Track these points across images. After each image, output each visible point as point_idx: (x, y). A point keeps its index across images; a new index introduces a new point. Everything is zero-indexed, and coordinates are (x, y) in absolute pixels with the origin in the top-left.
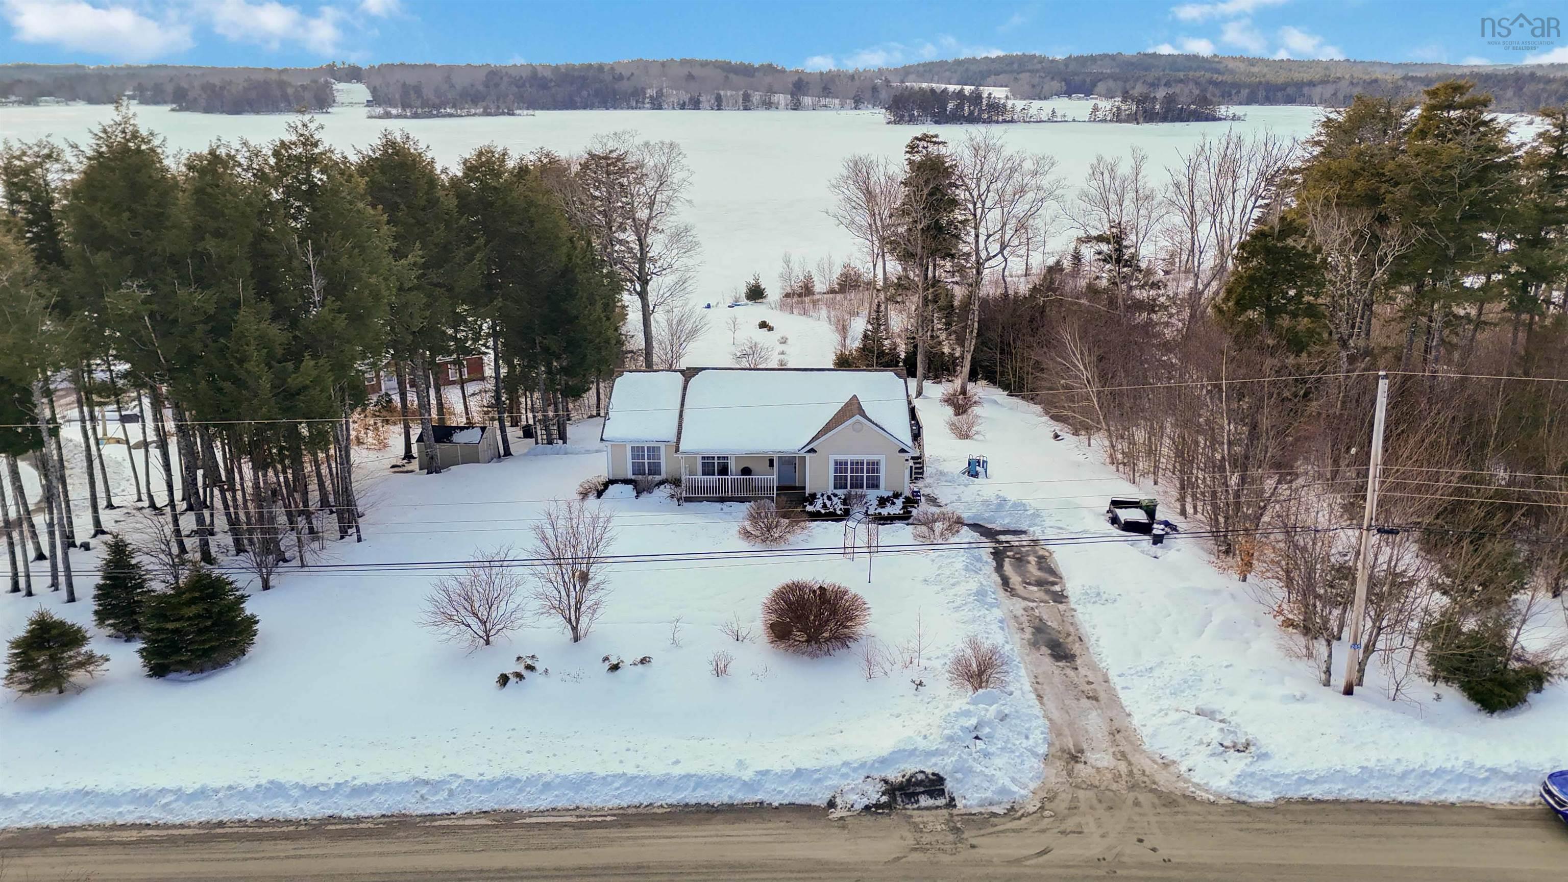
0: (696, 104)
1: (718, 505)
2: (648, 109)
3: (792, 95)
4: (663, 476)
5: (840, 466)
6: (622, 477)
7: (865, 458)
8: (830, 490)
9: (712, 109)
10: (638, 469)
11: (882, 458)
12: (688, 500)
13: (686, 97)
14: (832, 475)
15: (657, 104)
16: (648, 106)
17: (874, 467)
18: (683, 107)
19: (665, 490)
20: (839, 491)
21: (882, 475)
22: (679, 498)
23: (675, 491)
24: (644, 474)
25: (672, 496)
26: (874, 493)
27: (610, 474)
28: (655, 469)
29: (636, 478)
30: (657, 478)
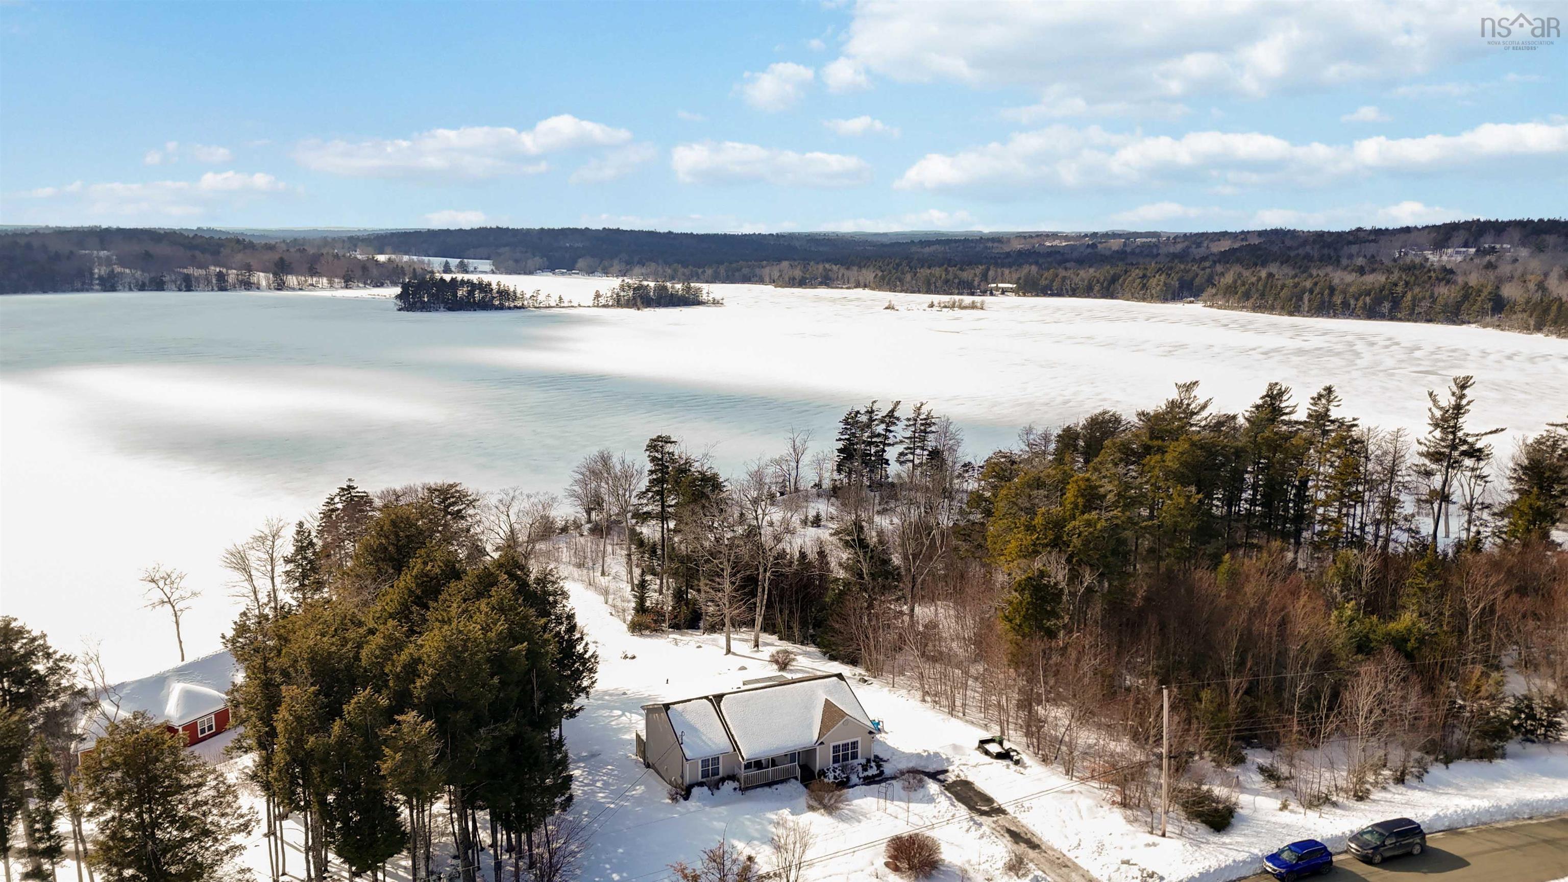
0: (159, 286)
1: (767, 789)
2: (97, 291)
3: (275, 274)
4: (721, 774)
5: (836, 749)
6: (695, 781)
7: (850, 741)
8: (831, 765)
9: (180, 290)
10: (705, 774)
11: (859, 739)
12: (747, 789)
13: (146, 277)
14: (831, 755)
15: (109, 284)
16: (97, 287)
17: (854, 744)
18: (142, 288)
19: (729, 786)
20: (836, 765)
21: (859, 750)
22: (740, 789)
23: (736, 785)
24: (708, 776)
25: (735, 789)
26: (855, 762)
27: (687, 780)
28: (716, 772)
29: (704, 780)
30: (717, 777)
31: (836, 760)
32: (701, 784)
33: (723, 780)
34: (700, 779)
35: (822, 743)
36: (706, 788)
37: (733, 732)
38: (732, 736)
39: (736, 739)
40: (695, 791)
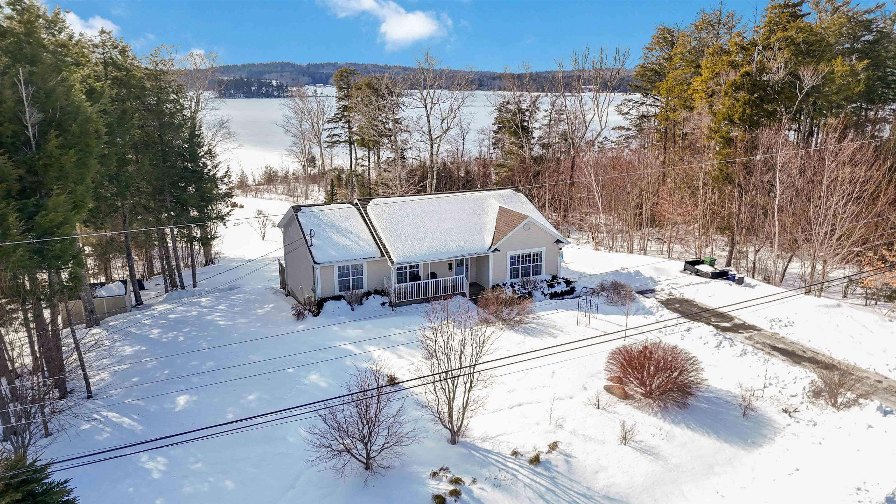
4: (366, 288)
5: (515, 260)
6: (330, 295)
7: (532, 251)
8: (508, 281)
10: (344, 287)
11: (543, 249)
12: (398, 305)
14: (508, 266)
17: (537, 258)
19: (375, 301)
20: (514, 280)
21: (543, 263)
22: (390, 305)
23: (385, 299)
24: (349, 289)
25: (383, 304)
26: (539, 277)
27: (320, 294)
28: (358, 284)
29: (343, 293)
30: (359, 292)
31: (514, 274)
32: (338, 298)
33: (368, 294)
34: (337, 293)
35: (496, 250)
36: (343, 302)
37: (381, 234)
38: (380, 238)
39: (385, 241)
40: (329, 306)
